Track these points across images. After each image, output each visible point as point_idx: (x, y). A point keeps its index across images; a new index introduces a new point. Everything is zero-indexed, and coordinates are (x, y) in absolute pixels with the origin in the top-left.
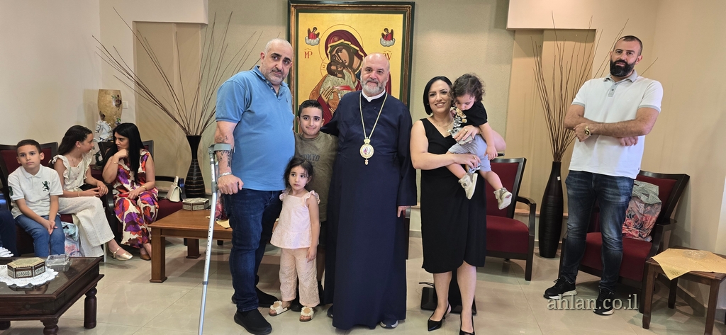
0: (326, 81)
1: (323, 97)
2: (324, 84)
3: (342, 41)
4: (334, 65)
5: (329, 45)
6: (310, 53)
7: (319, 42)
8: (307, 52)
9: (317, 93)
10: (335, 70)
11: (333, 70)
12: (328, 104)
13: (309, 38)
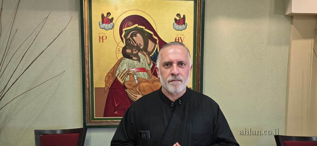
0: (121, 63)
1: (119, 79)
2: (120, 66)
3: (137, 25)
4: (129, 49)
5: (124, 30)
6: (104, 38)
7: (113, 27)
8: (101, 37)
9: (113, 75)
10: (130, 53)
11: (128, 53)
12: (124, 85)
13: (103, 23)
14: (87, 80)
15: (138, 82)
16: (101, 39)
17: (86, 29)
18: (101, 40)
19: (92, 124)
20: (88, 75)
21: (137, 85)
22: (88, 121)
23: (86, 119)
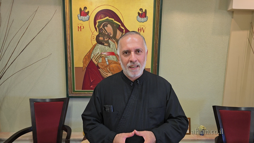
0: (95, 48)
2: (94, 51)
3: (107, 18)
4: (101, 36)
5: (97, 21)
6: (82, 27)
7: (89, 19)
8: (80, 27)
9: (89, 58)
10: (102, 40)
11: (101, 40)
12: (98, 65)
13: (81, 15)
14: (69, 61)
15: (109, 63)
16: (80, 28)
17: (67, 20)
18: (80, 30)
19: (73, 95)
20: (69, 57)
21: (108, 66)
22: (70, 93)
23: (69, 91)
